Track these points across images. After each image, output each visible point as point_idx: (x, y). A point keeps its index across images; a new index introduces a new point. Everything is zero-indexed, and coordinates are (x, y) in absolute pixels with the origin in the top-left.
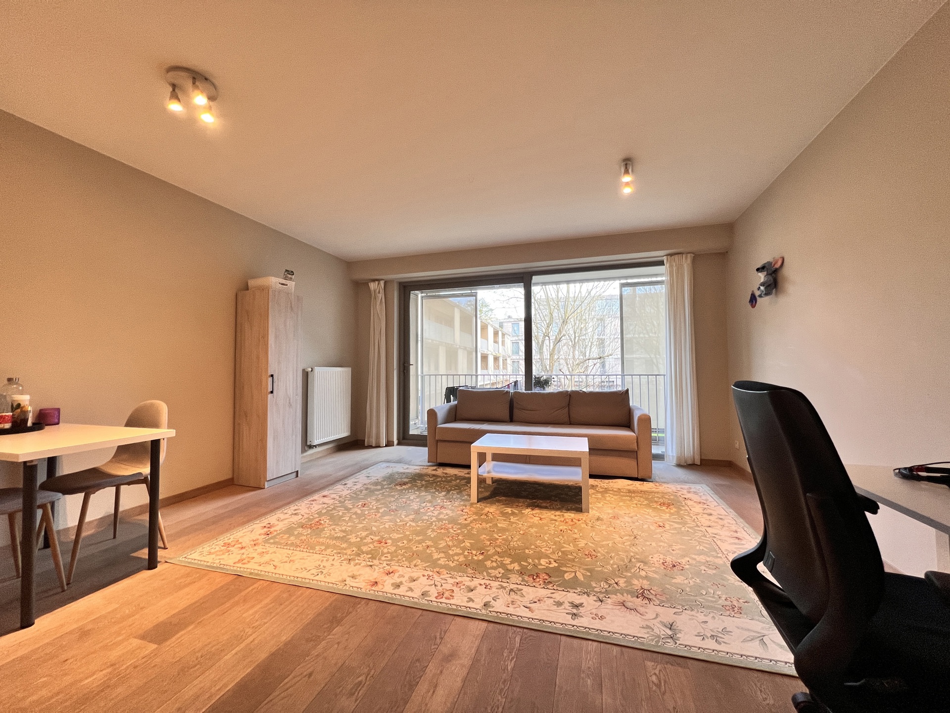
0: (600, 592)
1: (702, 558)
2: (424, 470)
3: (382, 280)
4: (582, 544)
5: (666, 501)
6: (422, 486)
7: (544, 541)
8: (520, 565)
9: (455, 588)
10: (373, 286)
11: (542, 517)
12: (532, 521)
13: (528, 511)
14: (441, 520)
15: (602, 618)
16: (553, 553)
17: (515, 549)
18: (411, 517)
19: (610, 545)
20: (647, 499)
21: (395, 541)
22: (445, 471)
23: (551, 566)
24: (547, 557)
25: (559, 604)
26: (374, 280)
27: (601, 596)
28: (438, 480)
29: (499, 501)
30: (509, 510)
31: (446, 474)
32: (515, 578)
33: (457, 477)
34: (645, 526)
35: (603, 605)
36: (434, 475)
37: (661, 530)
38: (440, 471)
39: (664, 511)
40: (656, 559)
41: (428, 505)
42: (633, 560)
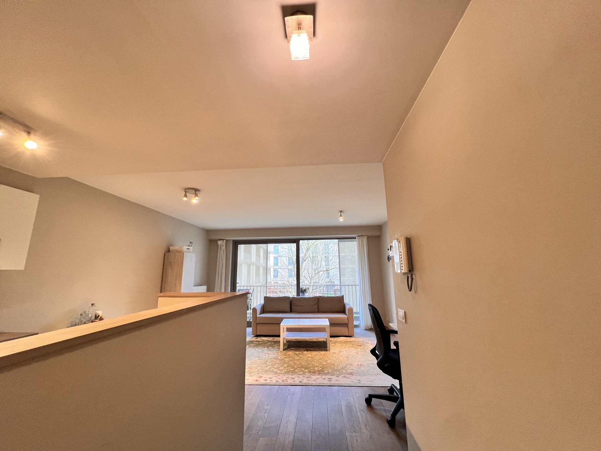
0: (337, 375)
2: (251, 339)
4: (329, 362)
5: (359, 344)
6: (254, 346)
7: (315, 362)
11: (312, 354)
12: (308, 356)
13: (305, 352)
14: (271, 359)
15: (338, 381)
16: (319, 365)
17: (304, 366)
18: (258, 358)
19: (339, 361)
20: (352, 344)
21: (256, 368)
23: (319, 369)
24: (317, 367)
25: (324, 379)
28: (261, 343)
29: (292, 350)
30: (298, 353)
31: (263, 340)
32: (307, 374)
33: (269, 341)
34: (352, 354)
35: (338, 377)
36: (257, 341)
37: (357, 354)
38: (259, 339)
39: (358, 348)
40: (355, 364)
41: (262, 353)
42: (348, 365)
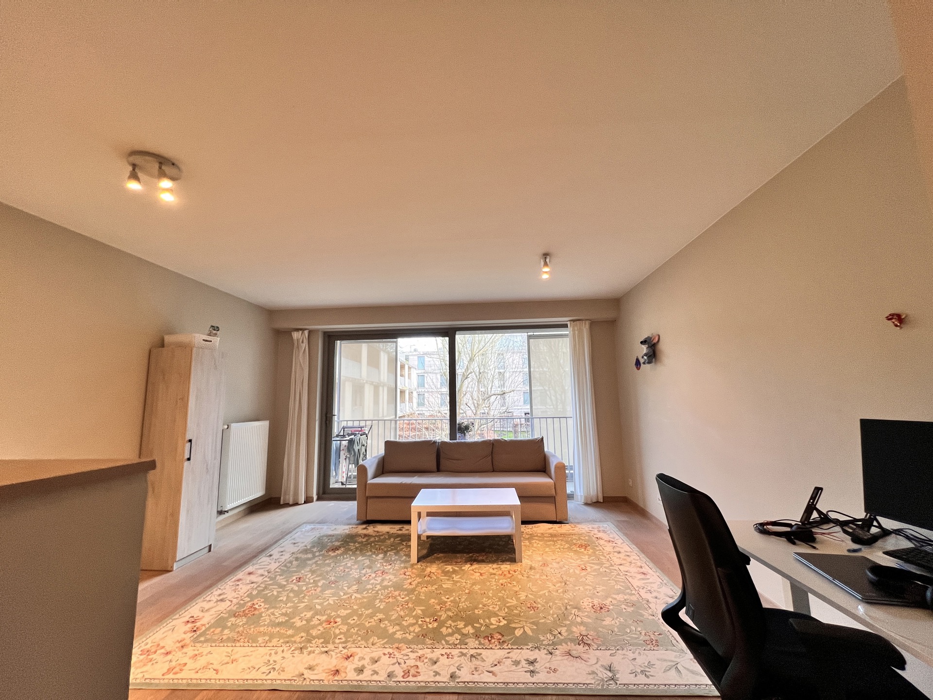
0: (549, 645)
1: (620, 597)
2: (354, 529)
3: (306, 329)
4: (523, 596)
5: (583, 543)
6: (357, 549)
7: (489, 598)
8: (473, 627)
9: (418, 663)
10: (296, 335)
11: (482, 572)
12: (473, 577)
13: (467, 567)
14: (386, 587)
15: (555, 671)
16: (500, 609)
17: (464, 610)
18: (355, 587)
19: (547, 594)
20: (567, 542)
21: (345, 619)
22: (376, 529)
23: (501, 624)
24: (496, 615)
25: (517, 663)
26: (297, 330)
27: (550, 648)
28: (372, 539)
29: (438, 559)
30: (449, 568)
31: (378, 532)
32: (472, 643)
33: (390, 535)
34: (571, 571)
35: (554, 658)
36: (365, 535)
37: (584, 573)
38: (371, 530)
39: (582, 552)
40: (586, 603)
41: (369, 571)
42: (568, 607)
